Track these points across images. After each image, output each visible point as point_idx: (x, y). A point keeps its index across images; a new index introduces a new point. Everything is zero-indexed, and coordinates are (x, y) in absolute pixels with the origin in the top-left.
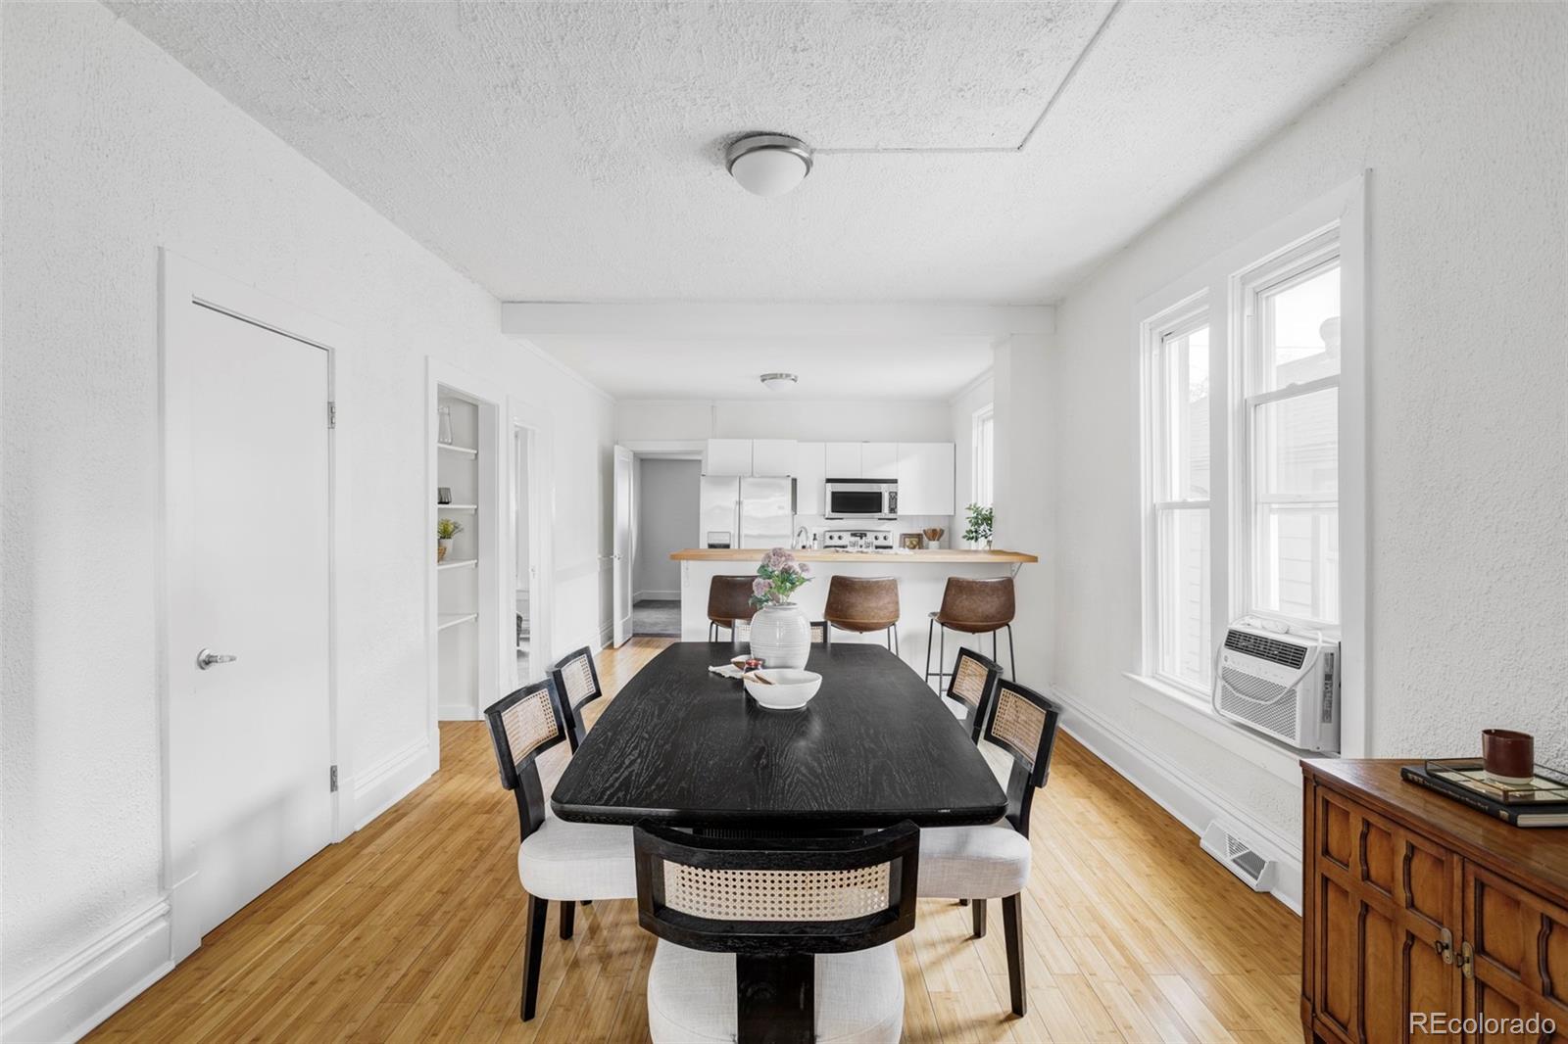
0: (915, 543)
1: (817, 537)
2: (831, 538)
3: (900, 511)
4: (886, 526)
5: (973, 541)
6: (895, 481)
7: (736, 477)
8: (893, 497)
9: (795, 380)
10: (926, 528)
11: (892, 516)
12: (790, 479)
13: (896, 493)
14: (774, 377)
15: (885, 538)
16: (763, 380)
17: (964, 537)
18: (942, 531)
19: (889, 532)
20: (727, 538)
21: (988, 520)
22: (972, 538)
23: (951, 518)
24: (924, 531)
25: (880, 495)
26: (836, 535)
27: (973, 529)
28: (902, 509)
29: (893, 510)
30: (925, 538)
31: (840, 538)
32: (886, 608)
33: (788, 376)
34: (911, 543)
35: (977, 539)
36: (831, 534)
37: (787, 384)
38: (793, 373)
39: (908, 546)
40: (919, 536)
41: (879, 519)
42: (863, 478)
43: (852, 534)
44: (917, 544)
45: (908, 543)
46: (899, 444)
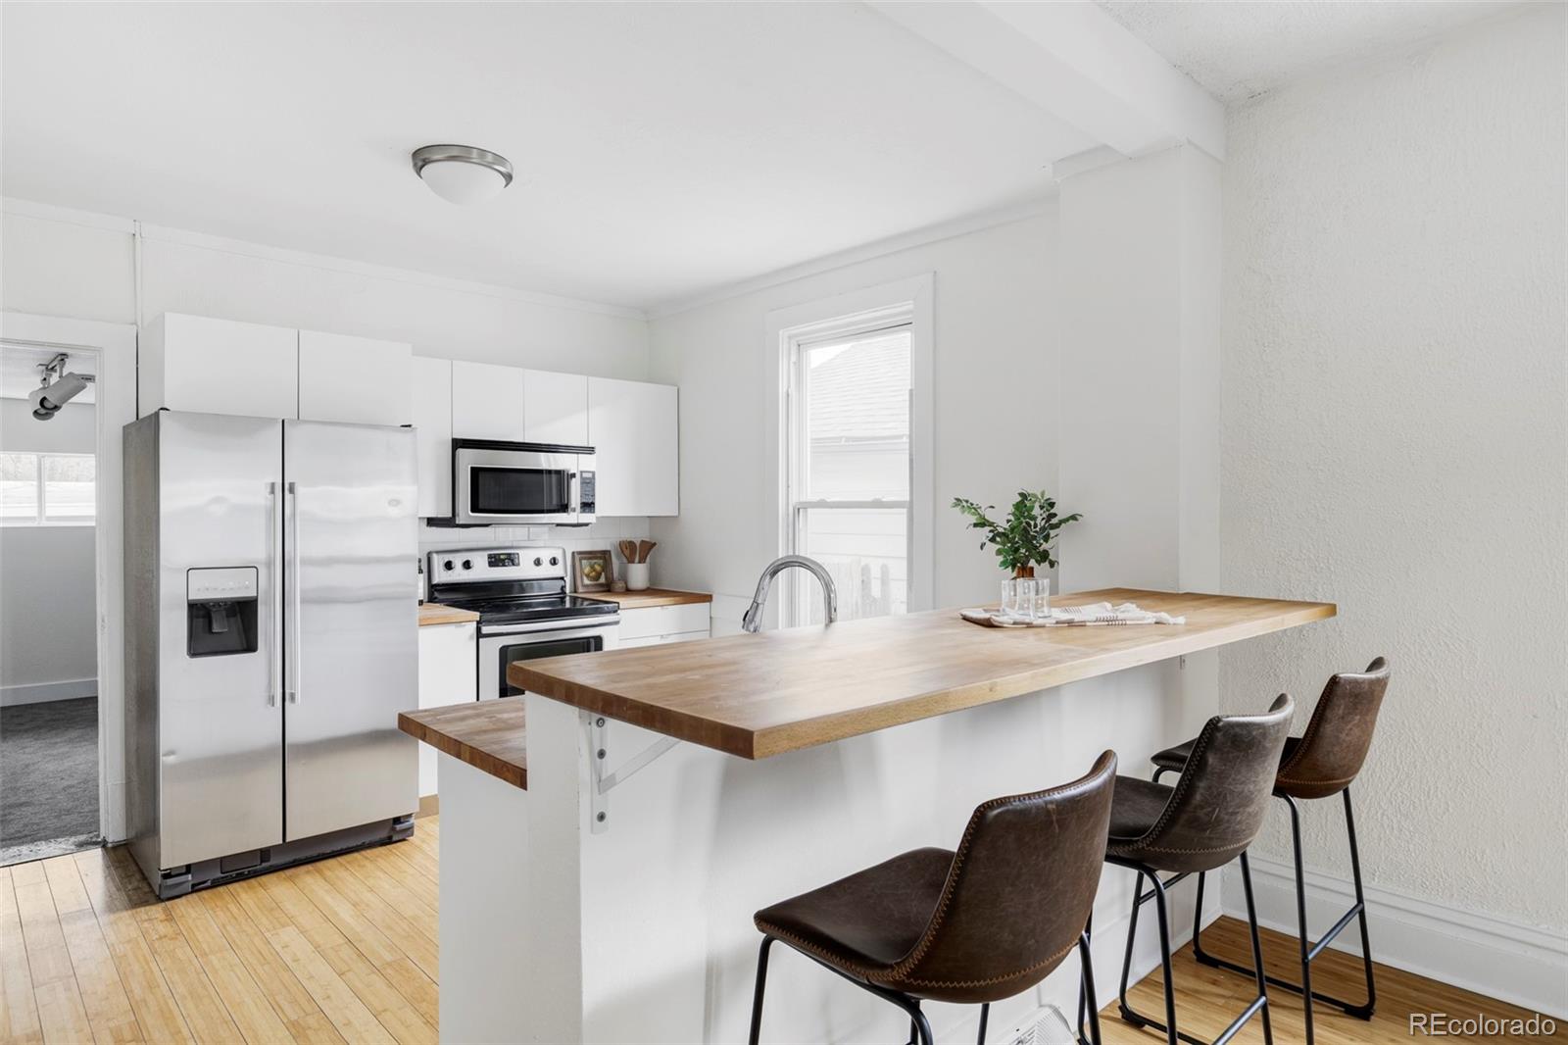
0: (598, 568)
2: (449, 566)
3: (597, 508)
6: (590, 450)
8: (589, 483)
9: (509, 178)
10: (617, 541)
11: (586, 519)
13: (592, 473)
15: (552, 562)
19: (563, 548)
23: (670, 521)
25: (564, 476)
26: (458, 560)
28: (603, 507)
29: (587, 507)
30: (616, 560)
31: (467, 565)
34: (592, 567)
36: (447, 557)
37: (488, 182)
38: (516, 157)
39: (588, 576)
40: (604, 555)
41: (558, 525)
42: (526, 441)
43: (490, 557)
44: (603, 570)
45: (587, 570)
46: (590, 378)
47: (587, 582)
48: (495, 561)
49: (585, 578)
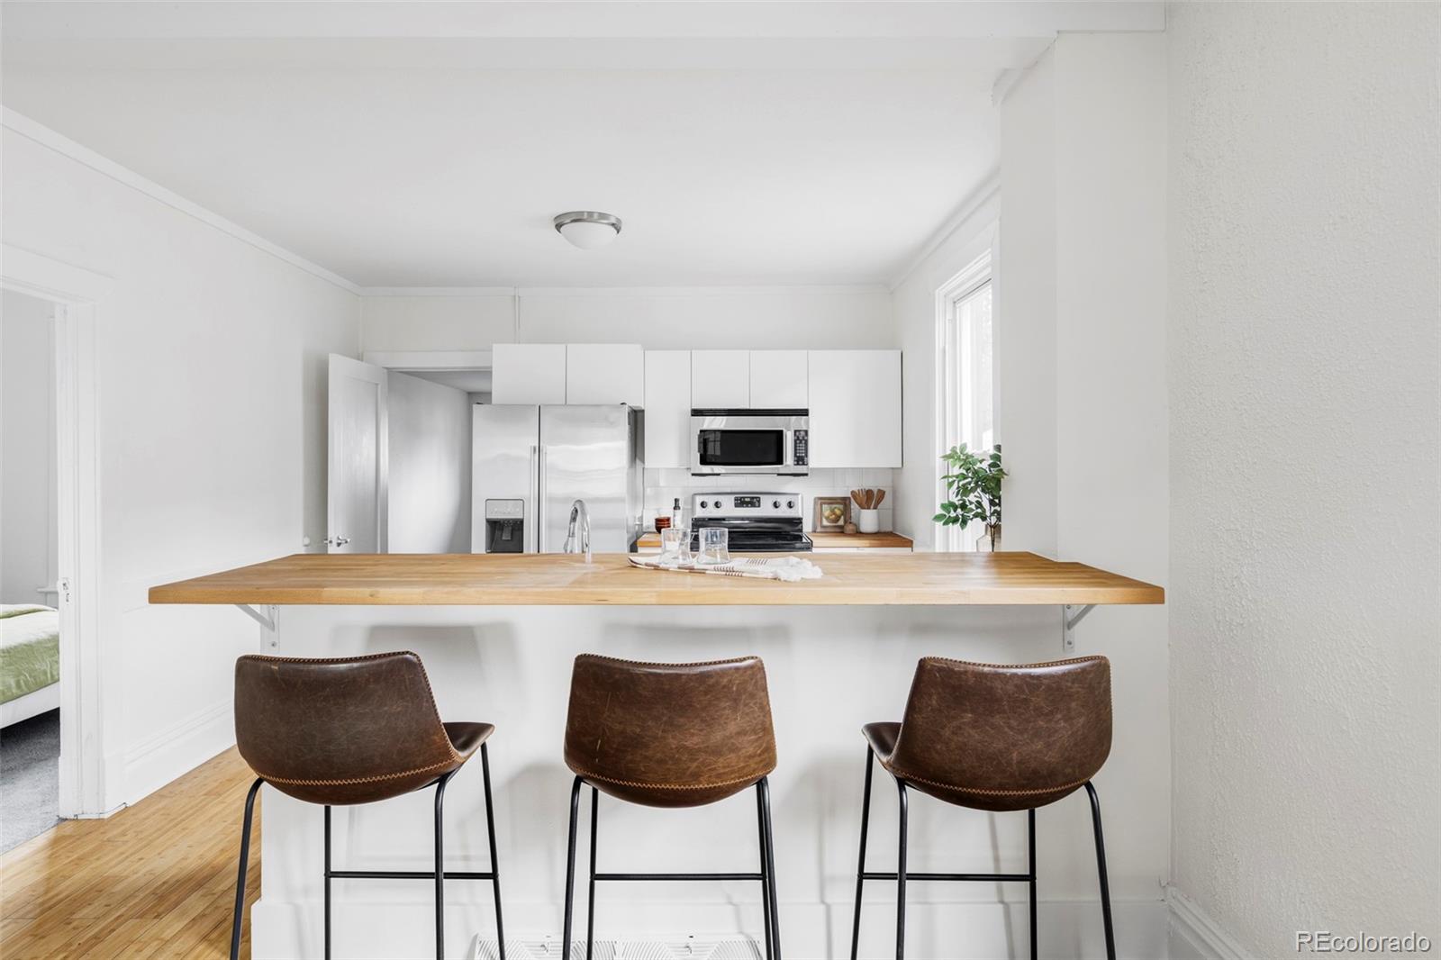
0: (838, 512)
1: (681, 504)
2: (703, 505)
3: (814, 460)
4: (790, 486)
5: (958, 525)
6: (804, 413)
7: (534, 405)
8: (802, 439)
9: (617, 227)
10: (856, 489)
11: (801, 469)
12: (626, 410)
13: (806, 432)
14: (578, 218)
15: (790, 505)
16: (558, 227)
17: (938, 518)
18: (882, 494)
19: (797, 494)
20: (519, 509)
21: (991, 482)
22: (955, 520)
23: (896, 472)
24: (852, 492)
25: (779, 435)
26: (711, 501)
27: (956, 501)
28: (817, 458)
29: (800, 460)
30: (854, 506)
31: (717, 505)
32: (734, 749)
33: (603, 216)
34: (833, 512)
35: (964, 523)
37: (603, 232)
38: (615, 212)
39: (827, 518)
40: (845, 502)
41: (779, 475)
42: (752, 408)
43: (736, 499)
44: (842, 514)
45: (827, 513)
46: (810, 352)
47: (825, 523)
48: (741, 502)
49: (824, 519)
